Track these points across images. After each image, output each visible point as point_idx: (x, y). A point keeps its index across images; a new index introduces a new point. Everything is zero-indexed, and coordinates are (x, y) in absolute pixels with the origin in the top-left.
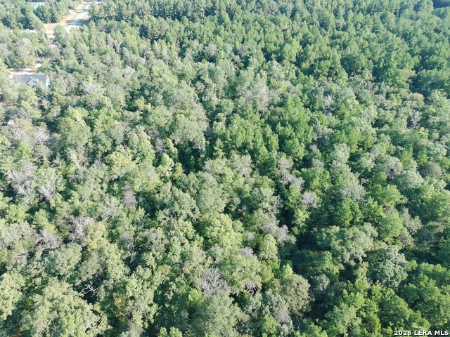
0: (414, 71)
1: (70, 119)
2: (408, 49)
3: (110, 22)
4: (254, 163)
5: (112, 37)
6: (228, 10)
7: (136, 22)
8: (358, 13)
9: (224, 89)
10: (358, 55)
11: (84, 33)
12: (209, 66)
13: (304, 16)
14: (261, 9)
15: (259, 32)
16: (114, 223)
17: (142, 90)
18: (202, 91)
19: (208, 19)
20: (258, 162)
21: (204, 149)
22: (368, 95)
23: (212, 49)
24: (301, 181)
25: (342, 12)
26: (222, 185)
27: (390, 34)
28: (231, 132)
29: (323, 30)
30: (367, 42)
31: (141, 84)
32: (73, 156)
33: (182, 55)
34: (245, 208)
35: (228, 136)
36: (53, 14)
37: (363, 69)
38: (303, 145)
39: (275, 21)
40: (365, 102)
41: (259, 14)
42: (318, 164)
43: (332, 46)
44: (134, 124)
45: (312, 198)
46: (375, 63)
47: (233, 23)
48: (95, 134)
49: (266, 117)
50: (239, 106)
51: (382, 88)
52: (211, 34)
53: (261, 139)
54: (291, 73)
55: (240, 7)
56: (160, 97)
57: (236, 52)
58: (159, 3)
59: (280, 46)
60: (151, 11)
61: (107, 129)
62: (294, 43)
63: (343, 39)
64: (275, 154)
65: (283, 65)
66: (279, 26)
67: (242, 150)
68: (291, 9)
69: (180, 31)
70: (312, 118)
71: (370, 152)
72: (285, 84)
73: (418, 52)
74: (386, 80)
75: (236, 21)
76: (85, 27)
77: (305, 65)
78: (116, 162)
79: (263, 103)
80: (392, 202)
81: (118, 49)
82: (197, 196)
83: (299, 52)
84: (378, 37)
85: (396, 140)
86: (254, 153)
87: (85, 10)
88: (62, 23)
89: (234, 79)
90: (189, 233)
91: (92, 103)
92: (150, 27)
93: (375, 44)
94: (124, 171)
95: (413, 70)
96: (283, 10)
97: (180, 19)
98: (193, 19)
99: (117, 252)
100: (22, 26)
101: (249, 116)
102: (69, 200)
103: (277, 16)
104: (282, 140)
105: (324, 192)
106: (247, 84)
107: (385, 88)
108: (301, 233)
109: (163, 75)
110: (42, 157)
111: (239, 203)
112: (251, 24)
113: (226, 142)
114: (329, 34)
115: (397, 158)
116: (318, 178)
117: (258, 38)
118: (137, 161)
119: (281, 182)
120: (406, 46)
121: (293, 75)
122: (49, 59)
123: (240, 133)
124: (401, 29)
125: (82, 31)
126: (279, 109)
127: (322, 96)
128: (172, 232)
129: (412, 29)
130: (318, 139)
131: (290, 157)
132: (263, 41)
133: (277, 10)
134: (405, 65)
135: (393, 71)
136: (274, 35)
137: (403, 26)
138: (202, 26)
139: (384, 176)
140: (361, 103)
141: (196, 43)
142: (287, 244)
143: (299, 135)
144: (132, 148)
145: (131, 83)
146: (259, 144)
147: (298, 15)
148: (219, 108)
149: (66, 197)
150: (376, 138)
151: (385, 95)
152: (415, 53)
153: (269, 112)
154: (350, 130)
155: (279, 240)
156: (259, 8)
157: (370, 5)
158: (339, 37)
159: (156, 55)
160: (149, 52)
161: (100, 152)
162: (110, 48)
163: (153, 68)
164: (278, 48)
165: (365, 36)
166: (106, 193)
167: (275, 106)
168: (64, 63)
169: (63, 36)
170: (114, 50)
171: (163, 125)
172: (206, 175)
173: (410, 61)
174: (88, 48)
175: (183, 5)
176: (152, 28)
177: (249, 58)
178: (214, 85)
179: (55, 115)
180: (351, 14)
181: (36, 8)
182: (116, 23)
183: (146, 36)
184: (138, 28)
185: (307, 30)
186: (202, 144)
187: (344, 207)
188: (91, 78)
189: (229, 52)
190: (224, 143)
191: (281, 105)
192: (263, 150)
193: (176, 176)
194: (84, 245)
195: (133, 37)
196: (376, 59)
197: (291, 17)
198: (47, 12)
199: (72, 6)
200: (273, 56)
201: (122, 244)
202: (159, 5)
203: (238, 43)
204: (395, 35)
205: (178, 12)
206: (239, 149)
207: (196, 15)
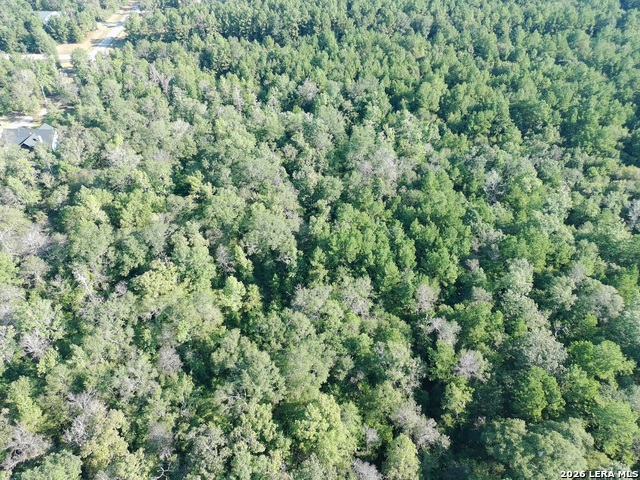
0: (626, 130)
1: (83, 208)
2: (615, 92)
3: (155, 45)
4: (377, 290)
5: (157, 68)
6: (334, 26)
7: (194, 45)
8: (532, 31)
9: (327, 157)
10: (537, 102)
11: (116, 62)
12: (305, 118)
13: (450, 37)
14: (384, 24)
15: (381, 61)
16: (141, 404)
17: (198, 158)
18: (292, 159)
19: (303, 40)
20: (383, 289)
21: (295, 265)
22: (555, 168)
23: (309, 89)
24: (455, 327)
25: (507, 28)
26: (323, 336)
27: (585, 68)
28: (339, 237)
29: (479, 58)
30: (549, 80)
31: (198, 147)
32: (82, 275)
33: (262, 98)
34: (361, 376)
35: (334, 243)
36: (72, 30)
37: (545, 124)
38: (455, 258)
39: (405, 45)
40: (550, 180)
41: (381, 32)
42: (482, 297)
43: (494, 85)
44: (183, 218)
45: (475, 363)
46: (564, 115)
47: (341, 48)
48: (119, 236)
49: (395, 206)
50: (351, 187)
51: (576, 156)
52: (307, 65)
53: (388, 248)
54: (432, 130)
55: (352, 21)
56: (226, 172)
57: (345, 94)
58: (230, 14)
59: (413, 85)
60: (219, 27)
61: (139, 229)
62: (436, 81)
63: (512, 74)
64: (410, 276)
65: (419, 117)
66: (412, 52)
67: (357, 266)
68: (430, 25)
69: (260, 60)
70: (468, 211)
71: (567, 275)
72: (422, 149)
73: (631, 97)
74: (582, 143)
75: (346, 45)
76: (118, 52)
77: (454, 117)
78: (149, 290)
79: (389, 182)
80: (611, 371)
81: (166, 87)
82: (280, 358)
83: (444, 96)
84: (565, 71)
85: (607, 250)
86: (375, 273)
87: (120, 24)
88: (84, 45)
89: (343, 139)
90: (266, 432)
91: (119, 181)
92: (216, 53)
93: (561, 83)
94: (162, 306)
95: (623, 126)
96: (417, 27)
97: (261, 40)
98: (281, 41)
99: (143, 466)
100: (25, 47)
101: (368, 204)
102: (70, 362)
103: (409, 37)
104: (422, 249)
105: (493, 347)
106: (364, 150)
107: (582, 158)
108: (458, 425)
109: (233, 134)
110: (33, 276)
111: (352, 366)
112: (369, 49)
113: (331, 253)
114: (489, 66)
115: (612, 288)
116: (484, 324)
117: (380, 73)
118: (186, 284)
119: (422, 326)
120: (612, 88)
121: (435, 134)
122: (59, 104)
123: (353, 238)
124: (601, 58)
125: (113, 57)
126: (415, 193)
127: (482, 170)
128: (238, 431)
129: (617, 58)
130: (480, 248)
131: (436, 280)
132: (387, 78)
133: (408, 26)
134: (611, 119)
135: (593, 130)
136: (405, 69)
137: (605, 53)
138: (295, 52)
139: (592, 319)
140: (544, 182)
141: (284, 79)
142: (434, 447)
143: (449, 242)
144: (177, 263)
145: (182, 145)
146: (385, 257)
147: (440, 36)
148: (320, 192)
149: (65, 354)
150: (574, 248)
151: (581, 168)
152: (626, 98)
153: (399, 199)
154: (532, 235)
155: (421, 441)
156: (380, 22)
157: (550, 19)
158: (505, 71)
159: (223, 97)
160: (212, 93)
161: (126, 268)
162: (152, 86)
163: (217, 122)
164: (411, 89)
165: (545, 70)
166: (131, 344)
167: (408, 188)
168: (81, 110)
169: (84, 66)
170: (159, 90)
171: (229, 222)
172: (297, 317)
173: (619, 112)
174: (120, 86)
175: (266, 18)
176: (219, 54)
177: (366, 104)
178: (312, 151)
179: (60, 200)
180: (522, 34)
181: (47, 19)
182: (164, 46)
183: (209, 66)
184: (197, 54)
185: (455, 60)
186: (292, 255)
187: (532, 385)
188: (119, 139)
189: (335, 95)
190: (327, 255)
191: (418, 185)
192: (391, 268)
193: (249, 306)
194: (85, 454)
195: (189, 69)
196: (565, 107)
197: (429, 36)
198: (62, 26)
199: (101, 16)
200: (404, 102)
201: (151, 449)
202: (230, 18)
203: (349, 80)
204: (593, 69)
205: (259, 29)
206: (352, 265)
207: (285, 33)
